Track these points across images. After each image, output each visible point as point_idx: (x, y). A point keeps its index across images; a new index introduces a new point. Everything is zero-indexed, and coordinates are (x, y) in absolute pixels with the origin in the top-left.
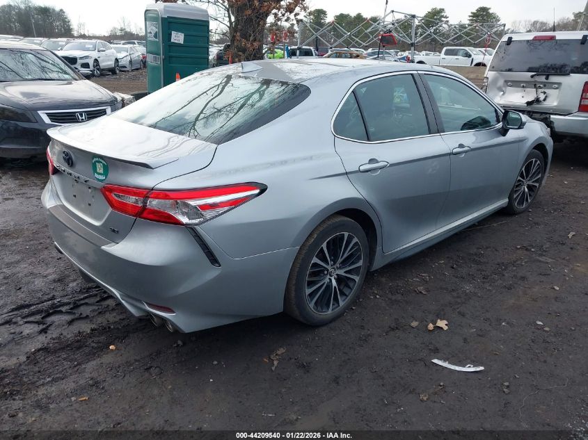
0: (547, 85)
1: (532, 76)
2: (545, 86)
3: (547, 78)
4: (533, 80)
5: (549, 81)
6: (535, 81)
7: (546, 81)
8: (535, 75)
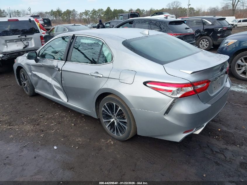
0: (26, 39)
1: (19, 37)
2: (25, 40)
3: (26, 37)
4: (19, 38)
5: (27, 37)
6: (21, 38)
7: (25, 38)
8: (20, 36)
